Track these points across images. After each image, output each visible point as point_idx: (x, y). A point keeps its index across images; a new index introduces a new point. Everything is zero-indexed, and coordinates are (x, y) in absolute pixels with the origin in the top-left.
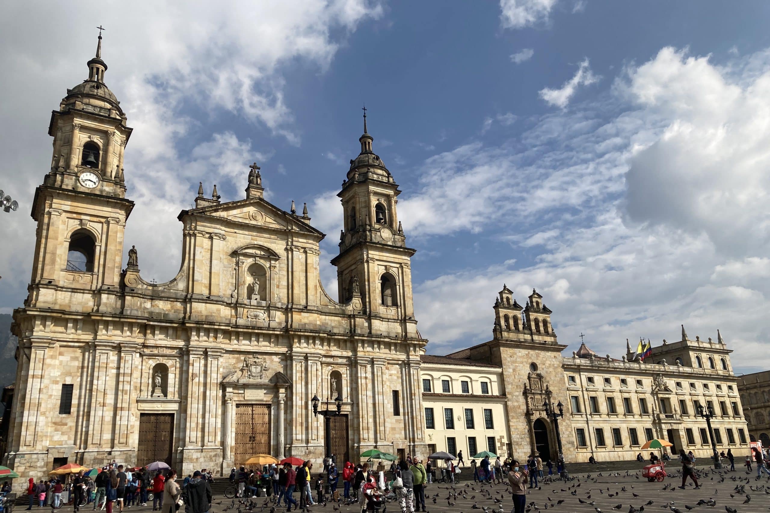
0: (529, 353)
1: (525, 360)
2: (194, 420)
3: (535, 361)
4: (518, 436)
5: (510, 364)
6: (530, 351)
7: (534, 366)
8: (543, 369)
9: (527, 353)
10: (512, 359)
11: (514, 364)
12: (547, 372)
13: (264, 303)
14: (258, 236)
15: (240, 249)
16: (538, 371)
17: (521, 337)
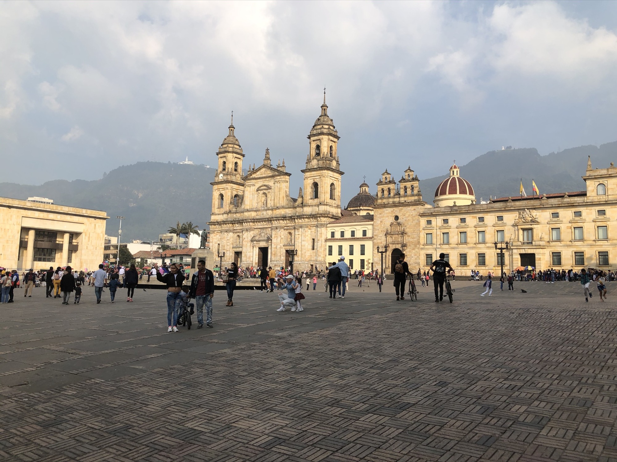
0: (394, 210)
1: (391, 215)
2: (244, 253)
3: (397, 215)
5: (379, 219)
6: (394, 208)
7: (397, 218)
8: (403, 218)
9: (392, 210)
10: (381, 215)
11: (382, 218)
12: (406, 220)
13: (266, 208)
14: (265, 181)
15: (258, 188)
16: (399, 221)
17: (391, 200)
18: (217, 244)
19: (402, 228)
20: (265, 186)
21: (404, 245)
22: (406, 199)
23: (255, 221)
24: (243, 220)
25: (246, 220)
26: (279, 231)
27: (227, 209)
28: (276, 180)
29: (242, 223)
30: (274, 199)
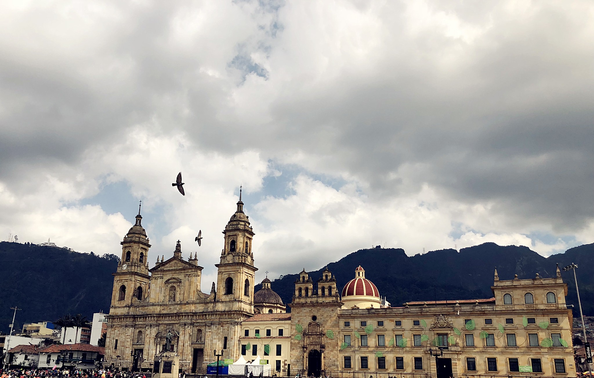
0: (311, 310)
2: (146, 351)
3: (315, 314)
4: (295, 360)
5: (297, 318)
6: (313, 308)
7: (314, 318)
8: (321, 319)
9: (310, 309)
10: (298, 314)
11: (300, 318)
12: (324, 321)
13: (173, 303)
14: (174, 273)
15: (166, 281)
16: (317, 321)
17: (309, 300)
18: (115, 340)
19: (321, 329)
20: (174, 278)
21: (323, 347)
22: (324, 299)
23: (160, 316)
24: (148, 315)
25: (150, 314)
26: (188, 327)
27: (130, 302)
28: (187, 273)
29: (146, 318)
30: (184, 293)
